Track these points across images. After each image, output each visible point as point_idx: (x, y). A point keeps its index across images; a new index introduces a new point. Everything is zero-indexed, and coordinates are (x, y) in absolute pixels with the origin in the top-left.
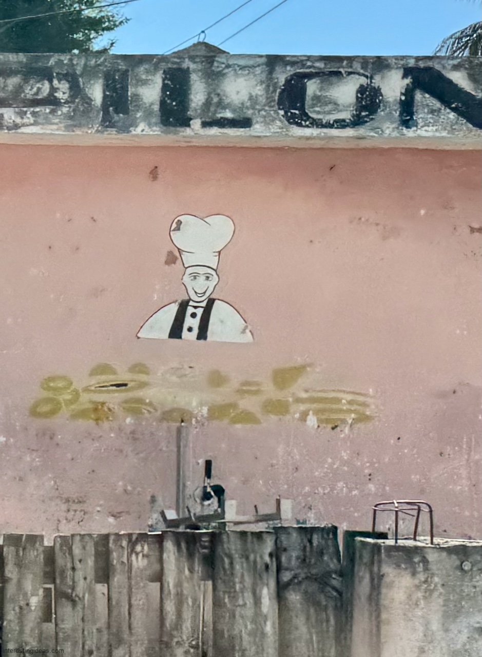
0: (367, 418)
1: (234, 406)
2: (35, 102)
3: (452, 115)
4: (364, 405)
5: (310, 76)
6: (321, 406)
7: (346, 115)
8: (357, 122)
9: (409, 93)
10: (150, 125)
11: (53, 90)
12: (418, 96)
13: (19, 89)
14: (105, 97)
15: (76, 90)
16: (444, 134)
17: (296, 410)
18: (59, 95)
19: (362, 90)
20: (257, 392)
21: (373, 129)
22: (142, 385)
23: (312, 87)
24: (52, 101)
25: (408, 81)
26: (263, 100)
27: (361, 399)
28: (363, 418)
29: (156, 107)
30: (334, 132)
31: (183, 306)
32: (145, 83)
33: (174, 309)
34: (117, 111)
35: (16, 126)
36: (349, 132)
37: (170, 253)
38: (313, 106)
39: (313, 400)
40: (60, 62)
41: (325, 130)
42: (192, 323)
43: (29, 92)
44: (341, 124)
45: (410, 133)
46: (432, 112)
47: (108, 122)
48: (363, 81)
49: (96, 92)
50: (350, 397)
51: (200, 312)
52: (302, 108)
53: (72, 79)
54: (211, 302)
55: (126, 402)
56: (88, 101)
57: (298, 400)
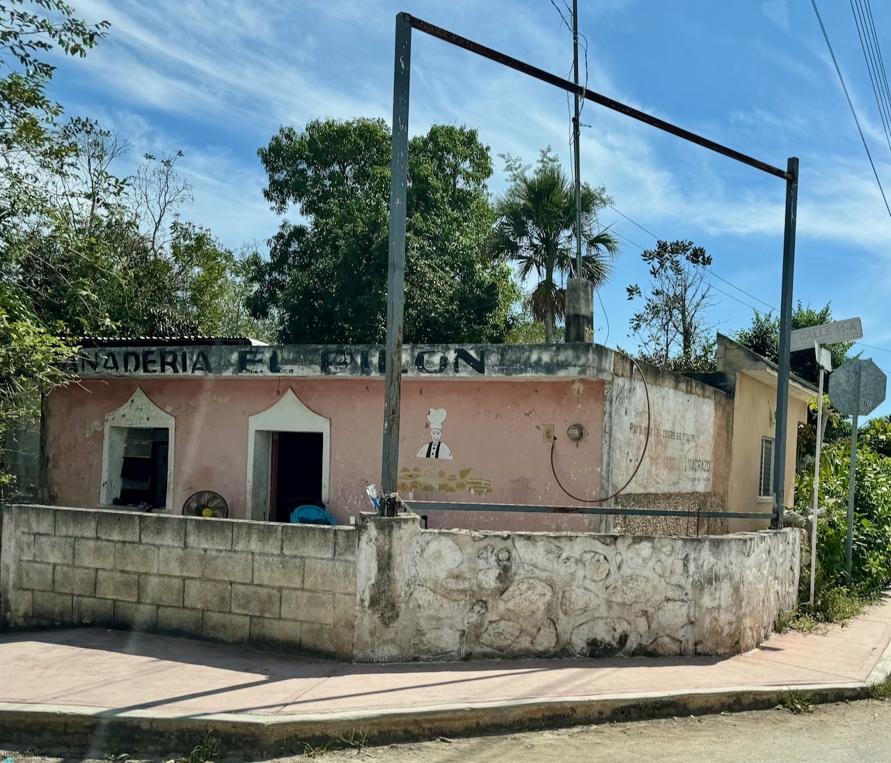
0: (491, 490)
1: (447, 485)
2: (340, 364)
3: (471, 368)
4: (490, 485)
5: (425, 353)
6: (474, 485)
7: (437, 368)
8: (441, 371)
9: (456, 359)
10: (376, 372)
11: (345, 359)
12: (460, 360)
13: (335, 358)
14: (361, 362)
15: (353, 359)
16: (469, 375)
17: (467, 487)
18: (347, 361)
19: (442, 358)
20: (454, 480)
21: (446, 374)
22: (417, 476)
23: (426, 357)
24: (345, 363)
25: (456, 354)
26: (410, 362)
27: (488, 483)
28: (489, 491)
29: (377, 365)
30: (434, 375)
31: (431, 444)
32: (374, 356)
33: (428, 446)
34: (365, 367)
35: (335, 373)
36: (439, 375)
37: (427, 423)
38: (426, 365)
39: (473, 483)
40: (347, 348)
41: (431, 374)
42: (433, 451)
43: (338, 360)
44: (436, 372)
45: (458, 375)
46: (464, 366)
47: (363, 372)
48: (442, 354)
49: (359, 360)
50: (485, 482)
51: (436, 447)
52: (423, 366)
53: (351, 354)
54: (440, 443)
55: (412, 483)
56: (356, 363)
57: (468, 483)
